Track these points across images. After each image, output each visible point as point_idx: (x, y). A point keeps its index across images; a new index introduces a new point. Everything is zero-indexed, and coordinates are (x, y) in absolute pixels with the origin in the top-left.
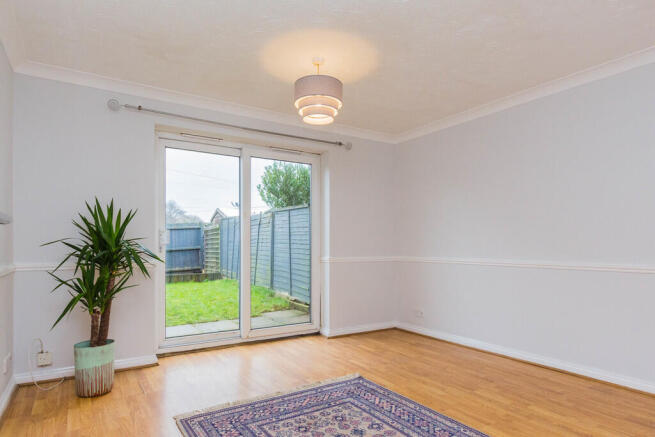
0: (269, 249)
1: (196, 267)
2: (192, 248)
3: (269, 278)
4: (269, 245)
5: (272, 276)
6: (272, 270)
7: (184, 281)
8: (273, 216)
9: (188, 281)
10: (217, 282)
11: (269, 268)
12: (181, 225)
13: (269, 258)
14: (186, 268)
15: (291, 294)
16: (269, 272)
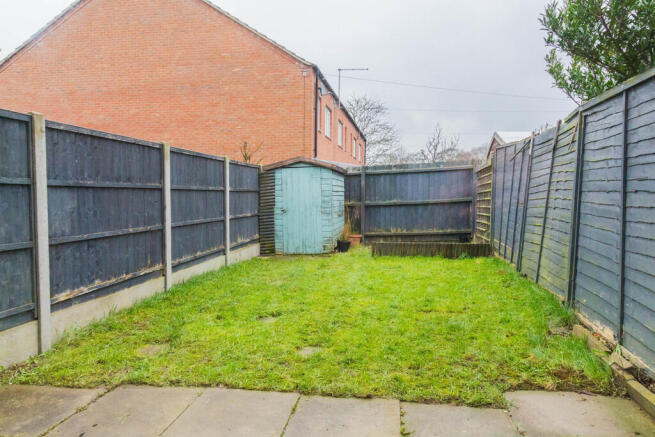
0: (570, 204)
1: (463, 230)
2: (461, 199)
3: (566, 276)
4: (571, 195)
5: (574, 273)
6: (574, 259)
7: (425, 255)
8: (584, 124)
9: (433, 255)
10: (479, 261)
11: (566, 251)
12: (453, 163)
13: (568, 228)
14: (449, 231)
15: (621, 337)
16: (566, 262)
